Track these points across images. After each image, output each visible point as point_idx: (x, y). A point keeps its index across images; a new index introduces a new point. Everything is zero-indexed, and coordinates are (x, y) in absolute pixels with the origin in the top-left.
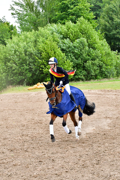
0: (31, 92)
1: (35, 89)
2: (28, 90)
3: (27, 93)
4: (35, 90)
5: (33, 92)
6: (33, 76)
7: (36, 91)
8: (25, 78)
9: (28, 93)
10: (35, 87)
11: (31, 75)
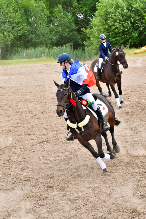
0: (138, 58)
1: (143, 52)
2: (135, 54)
3: (133, 59)
4: (143, 54)
5: (140, 57)
6: (141, 36)
7: (144, 56)
8: (130, 38)
9: (135, 58)
10: (144, 50)
11: (137, 35)
